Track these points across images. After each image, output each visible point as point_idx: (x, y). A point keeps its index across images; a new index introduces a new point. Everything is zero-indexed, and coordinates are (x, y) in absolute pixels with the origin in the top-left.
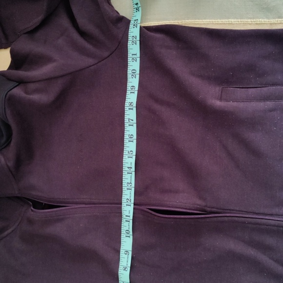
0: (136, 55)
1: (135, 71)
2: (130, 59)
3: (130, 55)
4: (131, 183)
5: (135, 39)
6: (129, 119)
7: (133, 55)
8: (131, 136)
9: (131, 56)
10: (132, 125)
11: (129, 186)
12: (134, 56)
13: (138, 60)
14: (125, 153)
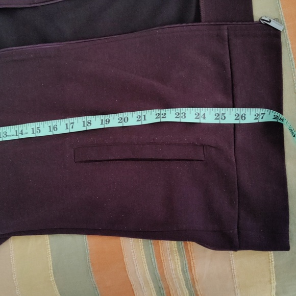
0: (145, 120)
1: (126, 121)
2: (139, 113)
3: (144, 112)
4: (6, 136)
5: (162, 116)
6: (73, 123)
7: (145, 116)
8: (55, 128)
9: (144, 114)
10: (67, 129)
11: (3, 135)
12: (143, 117)
13: (139, 123)
14: (37, 124)
